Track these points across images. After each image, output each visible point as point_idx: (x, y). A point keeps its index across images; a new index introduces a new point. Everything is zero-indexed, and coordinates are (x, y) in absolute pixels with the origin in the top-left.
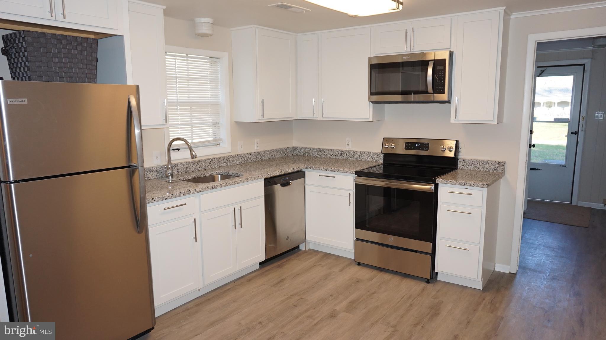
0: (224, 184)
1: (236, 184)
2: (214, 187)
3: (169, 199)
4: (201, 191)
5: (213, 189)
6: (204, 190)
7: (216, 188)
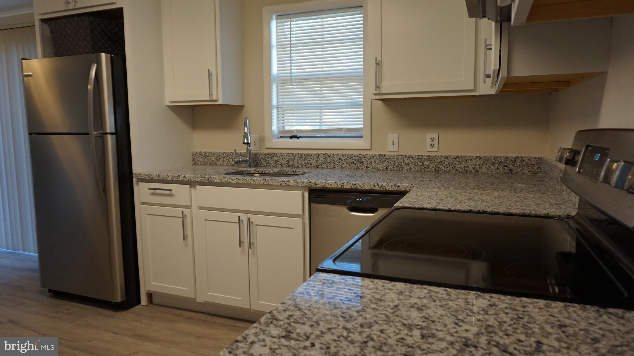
0: (226, 179)
2: (210, 179)
6: (196, 179)
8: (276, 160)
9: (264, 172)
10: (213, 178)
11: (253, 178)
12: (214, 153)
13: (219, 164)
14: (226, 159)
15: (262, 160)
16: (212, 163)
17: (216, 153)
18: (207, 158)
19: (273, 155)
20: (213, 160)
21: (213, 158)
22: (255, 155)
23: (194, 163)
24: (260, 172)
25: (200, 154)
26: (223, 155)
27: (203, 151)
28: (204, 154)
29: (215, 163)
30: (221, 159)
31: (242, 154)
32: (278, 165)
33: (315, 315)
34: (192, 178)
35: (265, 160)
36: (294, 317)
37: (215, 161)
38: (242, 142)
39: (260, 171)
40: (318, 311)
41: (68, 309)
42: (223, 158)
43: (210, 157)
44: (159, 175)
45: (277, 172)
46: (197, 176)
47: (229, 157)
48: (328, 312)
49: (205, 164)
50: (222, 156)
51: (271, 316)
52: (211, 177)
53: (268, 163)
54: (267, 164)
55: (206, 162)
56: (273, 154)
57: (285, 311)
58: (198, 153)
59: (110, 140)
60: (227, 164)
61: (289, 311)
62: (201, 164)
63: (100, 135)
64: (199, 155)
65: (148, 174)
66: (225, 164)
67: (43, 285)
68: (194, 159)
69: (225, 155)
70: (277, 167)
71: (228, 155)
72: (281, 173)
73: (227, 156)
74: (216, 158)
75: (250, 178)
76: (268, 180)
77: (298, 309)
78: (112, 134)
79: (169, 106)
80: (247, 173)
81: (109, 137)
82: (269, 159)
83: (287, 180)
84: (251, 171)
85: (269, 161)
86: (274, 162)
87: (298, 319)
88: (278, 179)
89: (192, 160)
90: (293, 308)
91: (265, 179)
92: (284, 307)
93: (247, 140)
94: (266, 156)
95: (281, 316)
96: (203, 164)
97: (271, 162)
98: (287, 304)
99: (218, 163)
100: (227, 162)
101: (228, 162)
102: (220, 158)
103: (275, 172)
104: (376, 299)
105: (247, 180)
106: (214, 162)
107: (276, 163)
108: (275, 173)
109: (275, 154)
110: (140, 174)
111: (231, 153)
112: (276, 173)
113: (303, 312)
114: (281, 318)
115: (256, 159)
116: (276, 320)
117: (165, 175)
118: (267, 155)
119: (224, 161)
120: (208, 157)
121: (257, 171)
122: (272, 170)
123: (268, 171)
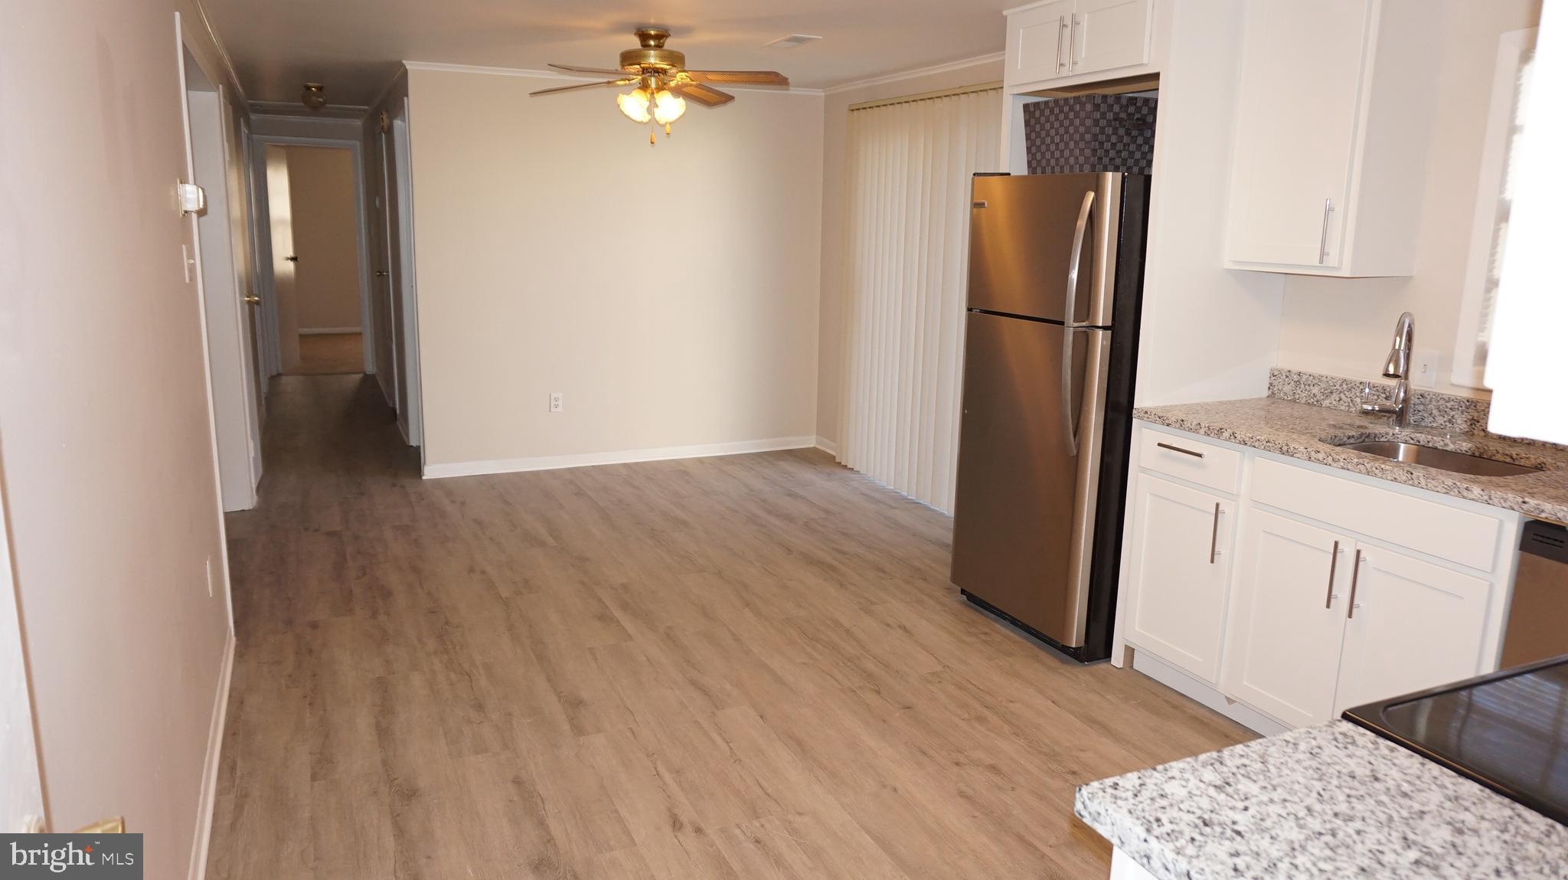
0: (1321, 456)
1: (1360, 472)
2: (1285, 448)
3: (1175, 428)
4: (1249, 444)
5: (1283, 453)
6: (1257, 444)
7: (1292, 456)
8: (1473, 419)
9: (1430, 445)
10: (1292, 449)
11: (1383, 466)
12: (1319, 379)
13: (1328, 405)
14: (1347, 397)
15: (1435, 412)
16: (1312, 400)
17: (1324, 379)
18: (1302, 386)
19: (1468, 404)
20: (1314, 394)
21: (1315, 390)
22: (1420, 397)
23: (1270, 393)
24: (1422, 443)
25: (1287, 377)
26: (1341, 385)
27: (1295, 369)
28: (1295, 377)
29: (1318, 401)
30: (1334, 395)
31: (1388, 390)
32: (1476, 432)
33: (1280, 776)
34: (1247, 439)
35: (1443, 412)
36: (1249, 769)
37: (1320, 396)
38: (1382, 372)
39: (1421, 441)
40: (1290, 773)
41: (986, 633)
42: (1341, 392)
43: (1309, 385)
44: (1183, 421)
45: (1465, 449)
46: (1258, 438)
47: (1353, 393)
48: (1302, 780)
49: (1294, 401)
50: (1338, 387)
51: (1219, 756)
52: (1287, 445)
53: (1450, 421)
54: (1447, 424)
55: (1297, 397)
56: (1468, 401)
57: (1242, 756)
58: (1284, 374)
59: (1101, 341)
60: (1347, 408)
61: (1248, 758)
62: (1286, 397)
63: (1084, 329)
64: (1284, 377)
65: (1161, 414)
66: (1343, 408)
67: (955, 579)
68: (1271, 384)
69: (1344, 386)
70: (1473, 434)
71: (1352, 387)
72: (1477, 454)
73: (1349, 390)
74: (1322, 390)
75: (1376, 465)
76: (1418, 477)
77: (1261, 760)
78: (1104, 328)
79: (1229, 271)
80: (1386, 440)
81: (1100, 332)
82: (1454, 413)
83: (1465, 486)
84: (1399, 436)
85: (1453, 417)
86: (1466, 421)
87: (1252, 773)
88: (1443, 479)
89: (1268, 386)
90: (1255, 756)
91: (1412, 474)
92: (1243, 751)
93: (1397, 367)
94: (1448, 404)
95: (1231, 761)
96: (1289, 398)
97: (1459, 421)
98: (1252, 749)
99: (1326, 403)
100: (1347, 404)
101: (1351, 405)
102: (1332, 393)
103: (1461, 448)
104: (1400, 790)
105: (1368, 466)
106: (1315, 399)
107: (1471, 425)
108: (1459, 451)
109: (1472, 402)
110: (1146, 412)
111: (1361, 383)
112: (1464, 452)
113: (1266, 766)
114: (1229, 763)
115: (1421, 407)
116: (1221, 763)
117: (1195, 423)
118: (1452, 403)
119: (1340, 400)
120: (1305, 385)
121: (1412, 439)
122: (1454, 443)
123: (1442, 443)
